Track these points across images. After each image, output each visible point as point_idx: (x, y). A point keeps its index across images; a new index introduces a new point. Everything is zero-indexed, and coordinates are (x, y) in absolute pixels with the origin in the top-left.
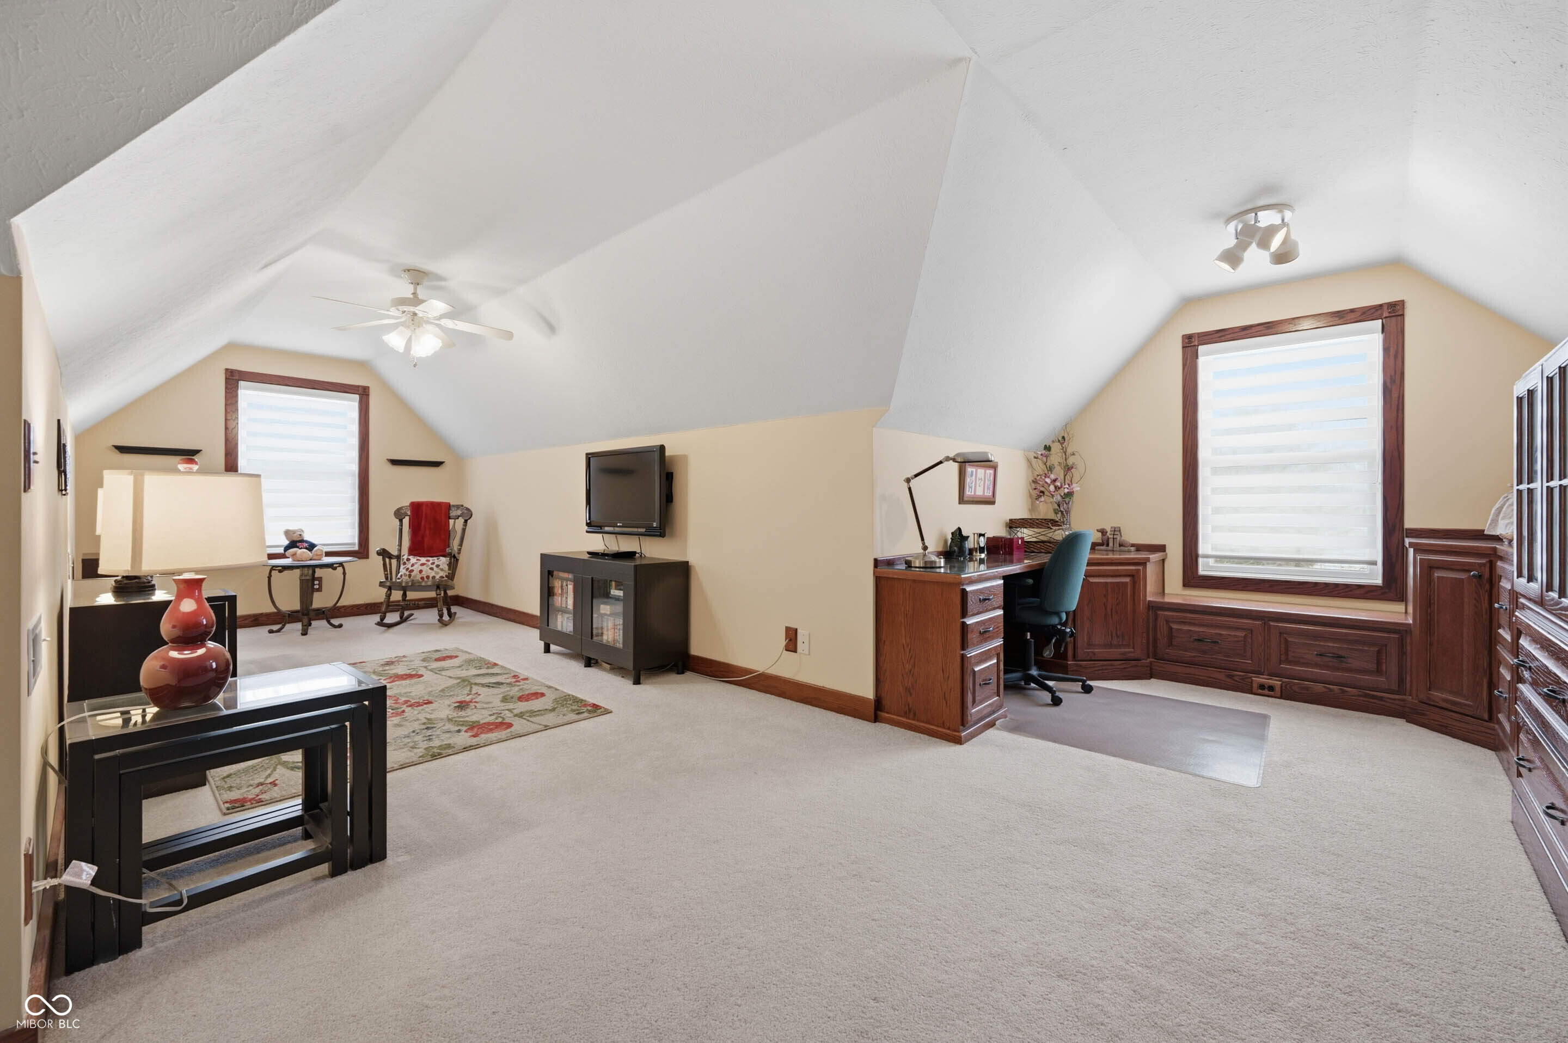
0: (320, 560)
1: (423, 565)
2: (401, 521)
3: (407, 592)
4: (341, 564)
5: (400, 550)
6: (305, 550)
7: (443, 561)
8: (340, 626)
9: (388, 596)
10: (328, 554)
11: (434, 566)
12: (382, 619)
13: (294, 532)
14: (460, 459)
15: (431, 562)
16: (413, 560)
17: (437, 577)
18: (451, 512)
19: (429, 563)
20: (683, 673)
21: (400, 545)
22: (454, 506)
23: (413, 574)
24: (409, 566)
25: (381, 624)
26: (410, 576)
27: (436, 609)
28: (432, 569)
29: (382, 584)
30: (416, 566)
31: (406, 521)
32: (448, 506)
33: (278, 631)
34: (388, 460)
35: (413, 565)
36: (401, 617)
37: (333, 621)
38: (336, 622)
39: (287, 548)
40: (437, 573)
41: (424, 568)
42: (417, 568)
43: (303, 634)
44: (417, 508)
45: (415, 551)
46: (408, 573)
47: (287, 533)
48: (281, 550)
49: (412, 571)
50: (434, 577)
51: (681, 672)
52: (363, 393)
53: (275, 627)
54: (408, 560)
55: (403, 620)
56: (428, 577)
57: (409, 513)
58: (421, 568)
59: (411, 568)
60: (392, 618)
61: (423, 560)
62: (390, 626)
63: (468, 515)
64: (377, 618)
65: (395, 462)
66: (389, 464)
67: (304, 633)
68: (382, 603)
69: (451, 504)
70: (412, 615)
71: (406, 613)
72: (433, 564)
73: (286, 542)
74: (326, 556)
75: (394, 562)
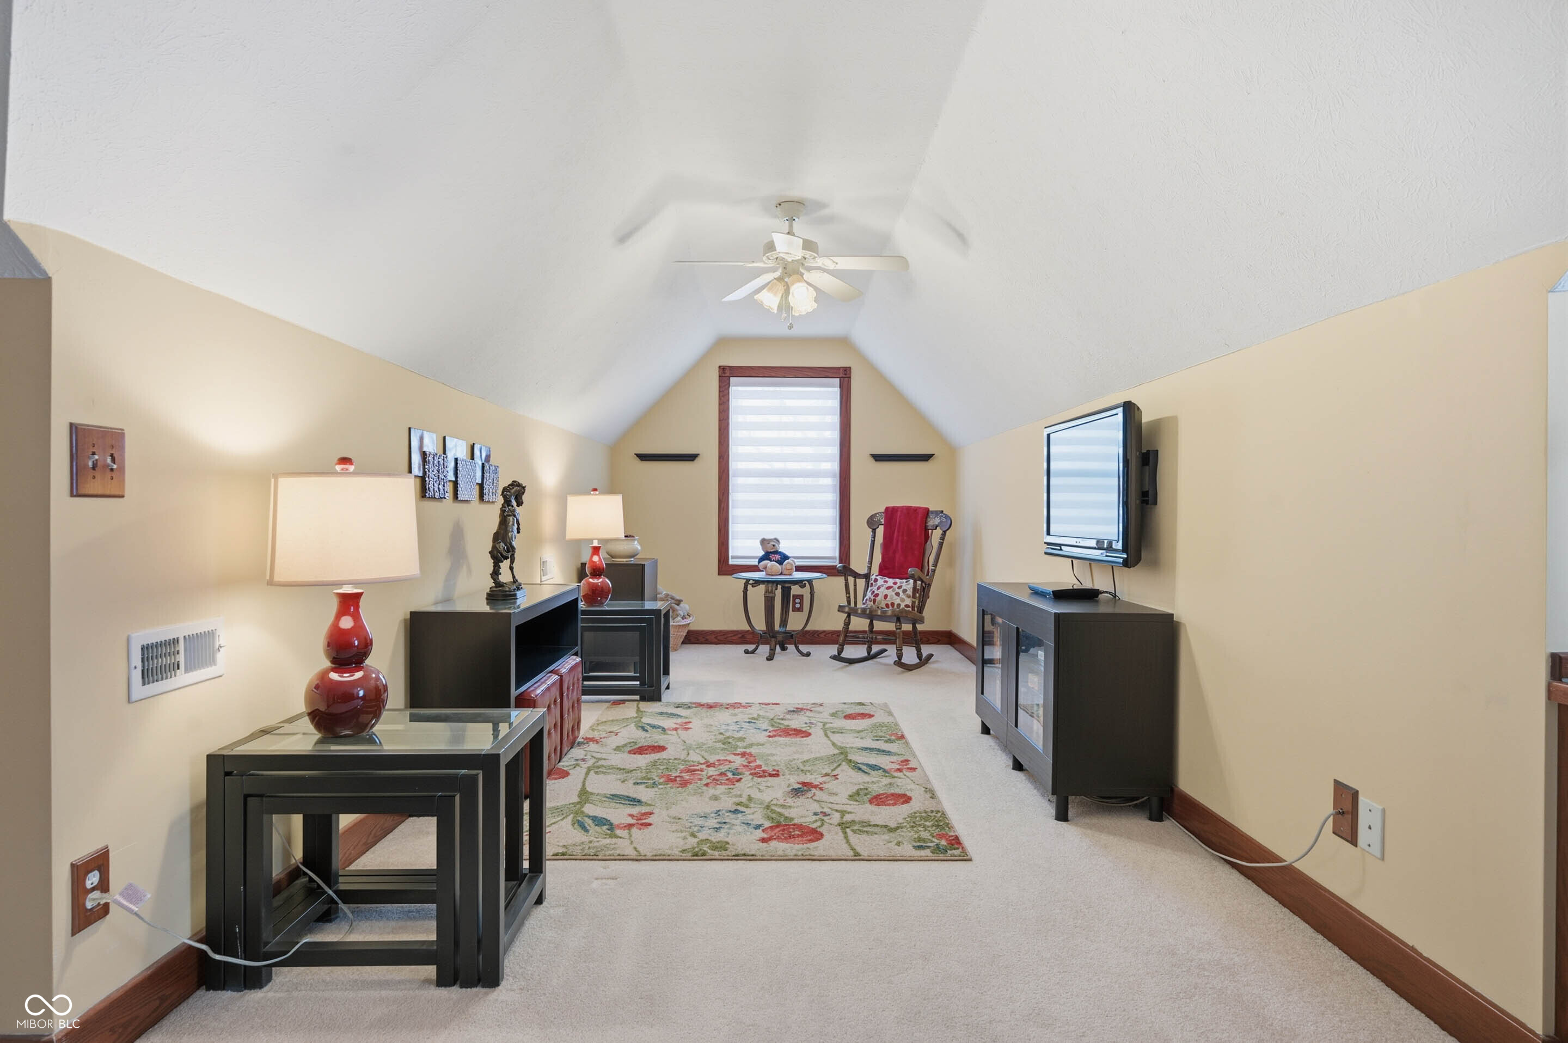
0: (790, 575)
1: (888, 588)
2: (874, 531)
3: (874, 621)
4: (810, 581)
5: (870, 568)
6: (774, 562)
7: (908, 585)
8: (808, 654)
9: (847, 624)
10: (799, 569)
11: (900, 591)
12: (840, 652)
13: (769, 541)
14: (953, 451)
15: (898, 585)
16: (880, 582)
17: (902, 606)
18: (929, 519)
19: (896, 587)
20: (1160, 819)
21: (871, 562)
22: (932, 512)
23: (878, 599)
24: (875, 588)
25: (837, 658)
26: (874, 601)
27: (895, 646)
28: (898, 594)
29: (841, 609)
30: (882, 589)
31: (880, 531)
32: (927, 512)
33: (753, 652)
34: (871, 455)
35: (878, 588)
36: (869, 653)
37: (801, 647)
38: (804, 648)
39: (761, 559)
40: (903, 600)
41: (889, 592)
42: (883, 591)
43: (768, 659)
44: (891, 513)
45: (885, 570)
46: (873, 598)
47: (764, 542)
48: (755, 562)
49: (877, 595)
50: (899, 605)
51: (1156, 817)
52: (844, 376)
53: (751, 647)
54: (876, 580)
55: (870, 657)
56: (893, 604)
57: (883, 521)
58: (887, 592)
59: (876, 592)
60: (852, 651)
61: (890, 582)
62: (851, 662)
63: (948, 523)
64: (833, 650)
65: (878, 458)
66: (872, 460)
67: (770, 658)
68: (839, 632)
69: (930, 510)
70: (886, 650)
71: (875, 648)
72: (900, 587)
73: (762, 553)
74: (796, 571)
75: (861, 583)
